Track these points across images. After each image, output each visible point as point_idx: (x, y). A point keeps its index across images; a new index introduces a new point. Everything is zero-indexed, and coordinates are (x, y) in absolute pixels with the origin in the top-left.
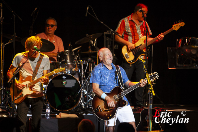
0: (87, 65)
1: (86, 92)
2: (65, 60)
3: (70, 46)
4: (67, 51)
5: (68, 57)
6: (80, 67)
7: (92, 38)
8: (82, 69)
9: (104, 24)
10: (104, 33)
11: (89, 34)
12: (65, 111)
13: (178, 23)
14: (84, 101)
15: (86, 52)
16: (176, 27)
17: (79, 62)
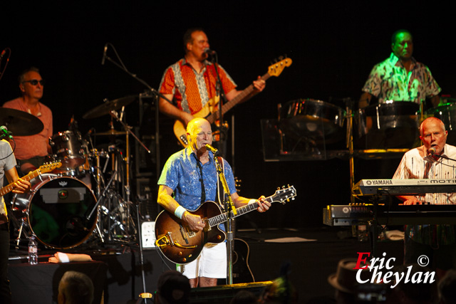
0: (107, 158)
1: (107, 211)
2: (63, 150)
3: (74, 123)
4: (68, 132)
5: (70, 144)
6: (93, 162)
7: (115, 105)
8: (98, 166)
9: (138, 79)
10: (139, 94)
11: (110, 99)
12: (67, 248)
13: (279, 61)
14: (104, 228)
15: (106, 134)
16: (276, 69)
17: (91, 153)
